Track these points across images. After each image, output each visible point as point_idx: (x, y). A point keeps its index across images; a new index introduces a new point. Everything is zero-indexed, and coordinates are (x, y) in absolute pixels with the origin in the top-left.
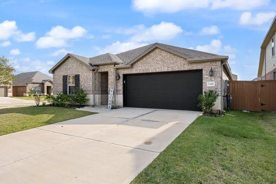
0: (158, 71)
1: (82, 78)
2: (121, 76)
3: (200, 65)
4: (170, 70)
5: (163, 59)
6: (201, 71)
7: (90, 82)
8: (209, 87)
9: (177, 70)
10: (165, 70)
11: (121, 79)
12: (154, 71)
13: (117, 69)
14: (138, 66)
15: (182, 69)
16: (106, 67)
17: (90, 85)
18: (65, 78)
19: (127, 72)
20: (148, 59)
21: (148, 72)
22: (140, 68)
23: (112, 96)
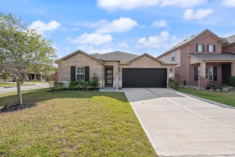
0: (145, 67)
1: (91, 69)
2: (121, 69)
3: (166, 66)
4: (152, 67)
5: (148, 62)
6: (166, 69)
7: (100, 72)
8: (170, 76)
9: (155, 68)
10: (149, 67)
11: (121, 71)
12: (143, 68)
13: (119, 65)
14: (133, 64)
15: (158, 67)
16: (111, 63)
17: (100, 74)
18: (73, 68)
19: (125, 67)
20: (140, 61)
21: (139, 68)
22: (134, 65)
23: (118, 81)
